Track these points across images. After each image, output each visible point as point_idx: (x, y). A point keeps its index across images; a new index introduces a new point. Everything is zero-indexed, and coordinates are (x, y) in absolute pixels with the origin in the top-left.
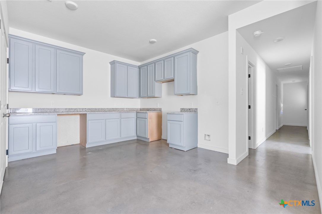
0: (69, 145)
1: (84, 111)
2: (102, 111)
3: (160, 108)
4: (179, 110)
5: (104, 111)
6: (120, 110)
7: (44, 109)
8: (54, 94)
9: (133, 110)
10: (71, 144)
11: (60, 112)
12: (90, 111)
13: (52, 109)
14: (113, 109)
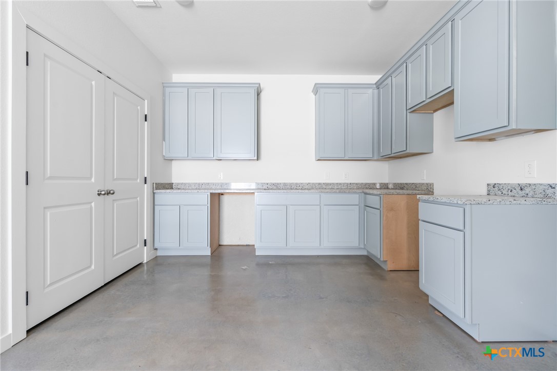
0: (242, 244)
1: (264, 187)
2: (296, 189)
3: (427, 184)
4: (484, 191)
5: (300, 188)
6: (336, 187)
7: (208, 184)
8: (221, 160)
9: (367, 186)
10: (245, 244)
11: (213, 189)
12: (275, 188)
13: (218, 184)
14: (320, 184)
